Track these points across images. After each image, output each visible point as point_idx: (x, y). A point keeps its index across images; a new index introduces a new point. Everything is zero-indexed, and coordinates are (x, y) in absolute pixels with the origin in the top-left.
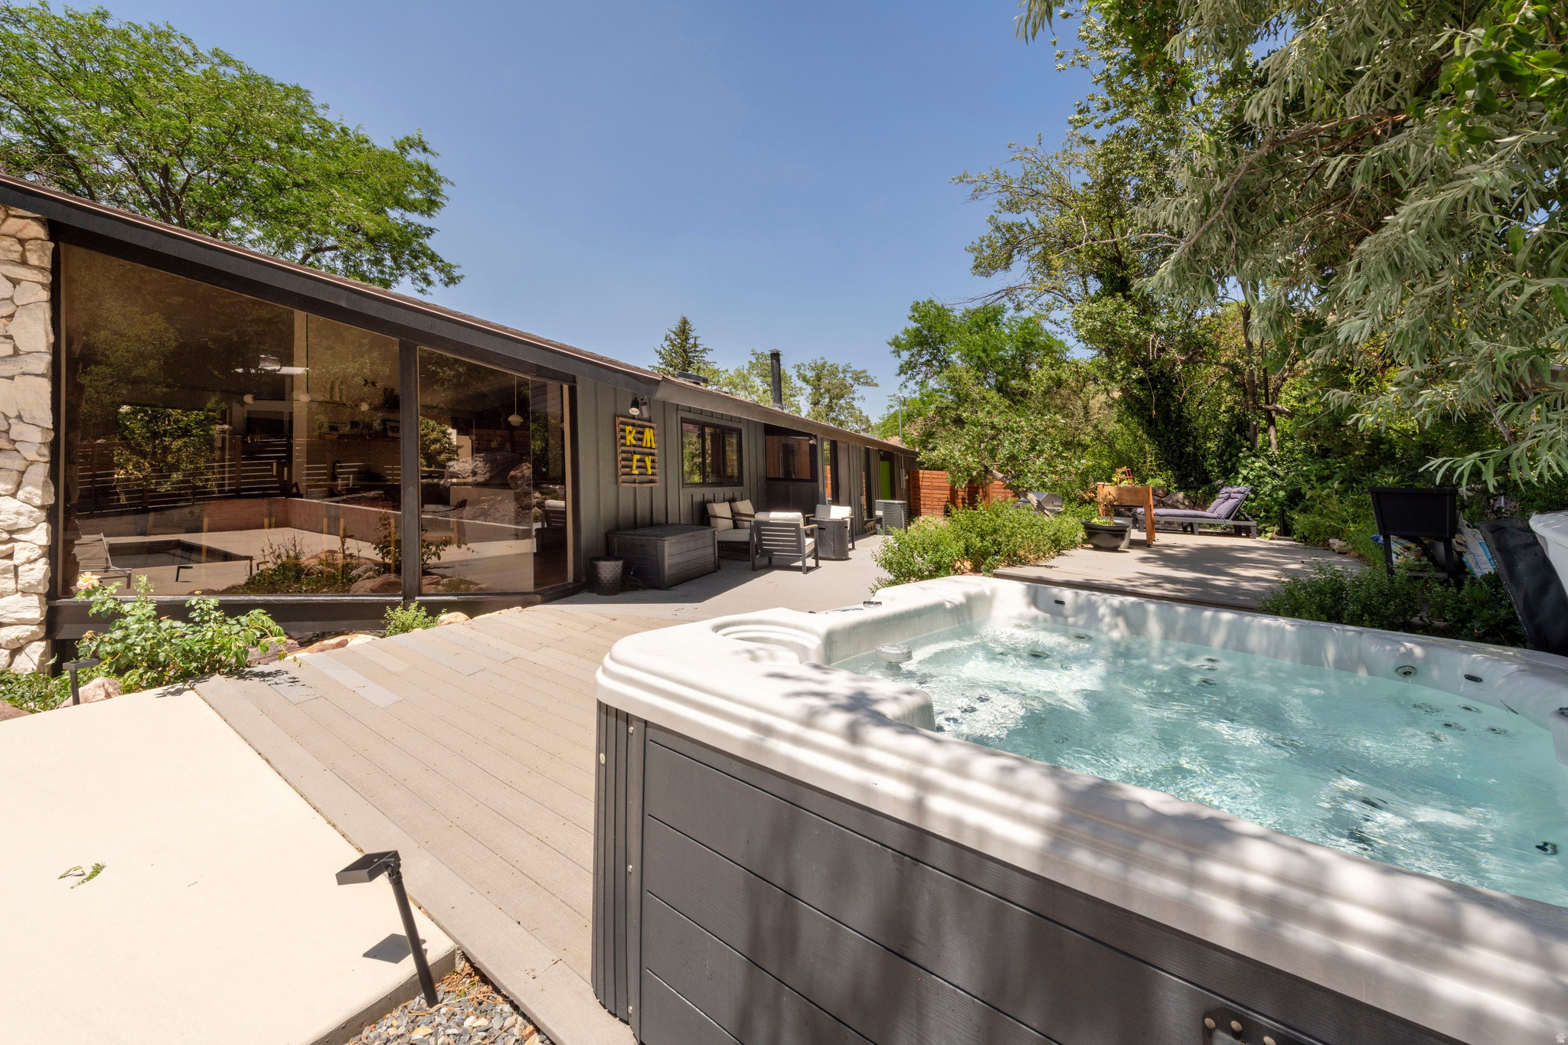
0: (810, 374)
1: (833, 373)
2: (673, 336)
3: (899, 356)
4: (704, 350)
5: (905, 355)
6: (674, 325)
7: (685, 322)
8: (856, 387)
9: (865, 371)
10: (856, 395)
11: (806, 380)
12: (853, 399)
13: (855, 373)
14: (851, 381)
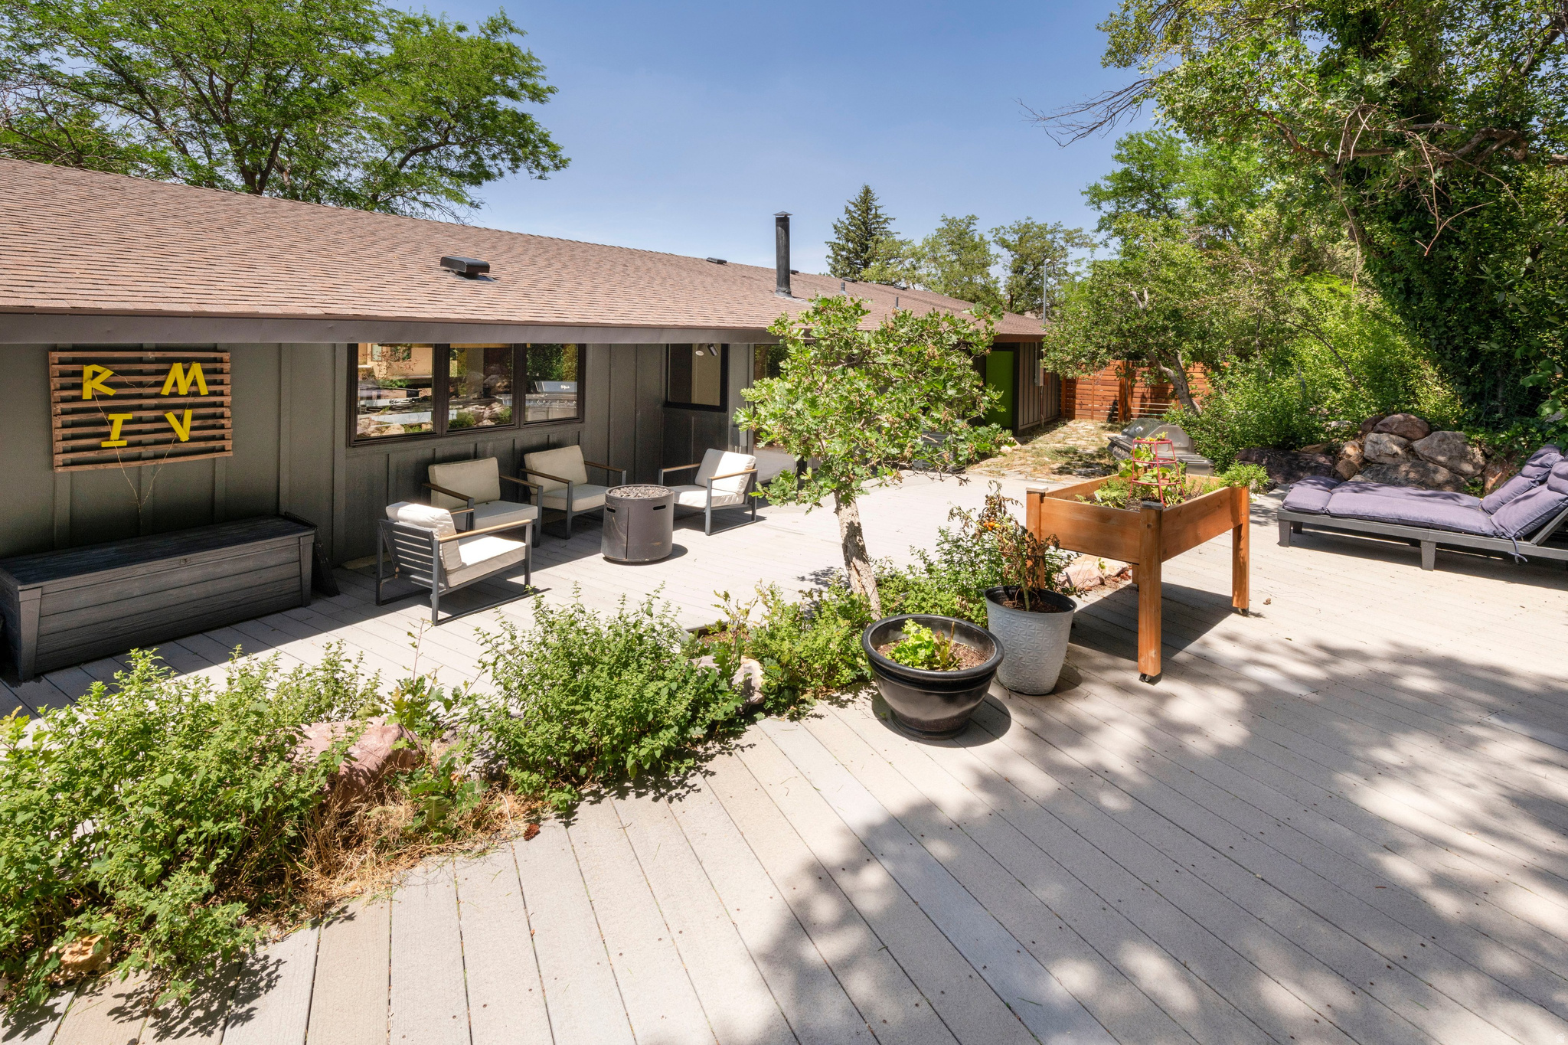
0: (1012, 238)
1: (1042, 231)
2: (852, 208)
3: (1099, 208)
4: (886, 221)
5: (1108, 207)
6: (856, 194)
7: (867, 191)
8: (1070, 249)
9: (1080, 230)
10: (1069, 259)
11: (1005, 244)
12: (1066, 264)
13: (1069, 233)
14: (1062, 243)
